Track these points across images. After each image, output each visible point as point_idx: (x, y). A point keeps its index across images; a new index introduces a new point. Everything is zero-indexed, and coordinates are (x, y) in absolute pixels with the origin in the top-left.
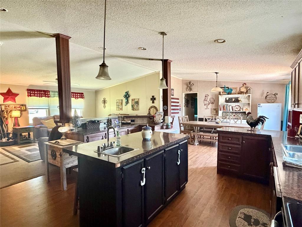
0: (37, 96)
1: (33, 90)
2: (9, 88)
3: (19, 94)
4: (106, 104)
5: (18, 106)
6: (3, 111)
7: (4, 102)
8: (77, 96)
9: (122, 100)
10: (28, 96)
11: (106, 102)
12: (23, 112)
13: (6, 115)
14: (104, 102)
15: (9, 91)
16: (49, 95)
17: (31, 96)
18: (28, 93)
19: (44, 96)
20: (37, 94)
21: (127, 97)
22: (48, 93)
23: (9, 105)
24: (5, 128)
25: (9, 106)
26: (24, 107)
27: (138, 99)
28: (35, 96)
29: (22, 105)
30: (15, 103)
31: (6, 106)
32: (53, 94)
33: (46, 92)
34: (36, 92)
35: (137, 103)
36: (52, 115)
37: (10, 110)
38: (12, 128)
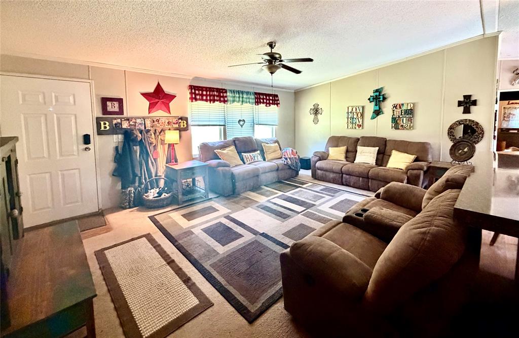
0: (206, 100)
1: (200, 87)
2: (159, 84)
3: (175, 96)
4: (319, 116)
5: (174, 121)
6: (148, 131)
7: (149, 113)
8: (269, 100)
9: (363, 107)
10: (192, 99)
11: (320, 111)
12: (183, 133)
13: (154, 141)
14: (316, 111)
15: (159, 88)
16: (226, 99)
17: (196, 100)
18: (191, 93)
19: (217, 101)
20: (206, 95)
21: (379, 101)
22: (225, 95)
23: (158, 118)
24: (153, 168)
25: (158, 121)
26: (185, 122)
27: (414, 104)
28: (202, 100)
29: (181, 119)
30: (169, 115)
31: (154, 121)
32: (232, 97)
33: (220, 93)
34: (205, 93)
35: (410, 112)
36: (230, 138)
37: (161, 129)
38: (165, 167)
